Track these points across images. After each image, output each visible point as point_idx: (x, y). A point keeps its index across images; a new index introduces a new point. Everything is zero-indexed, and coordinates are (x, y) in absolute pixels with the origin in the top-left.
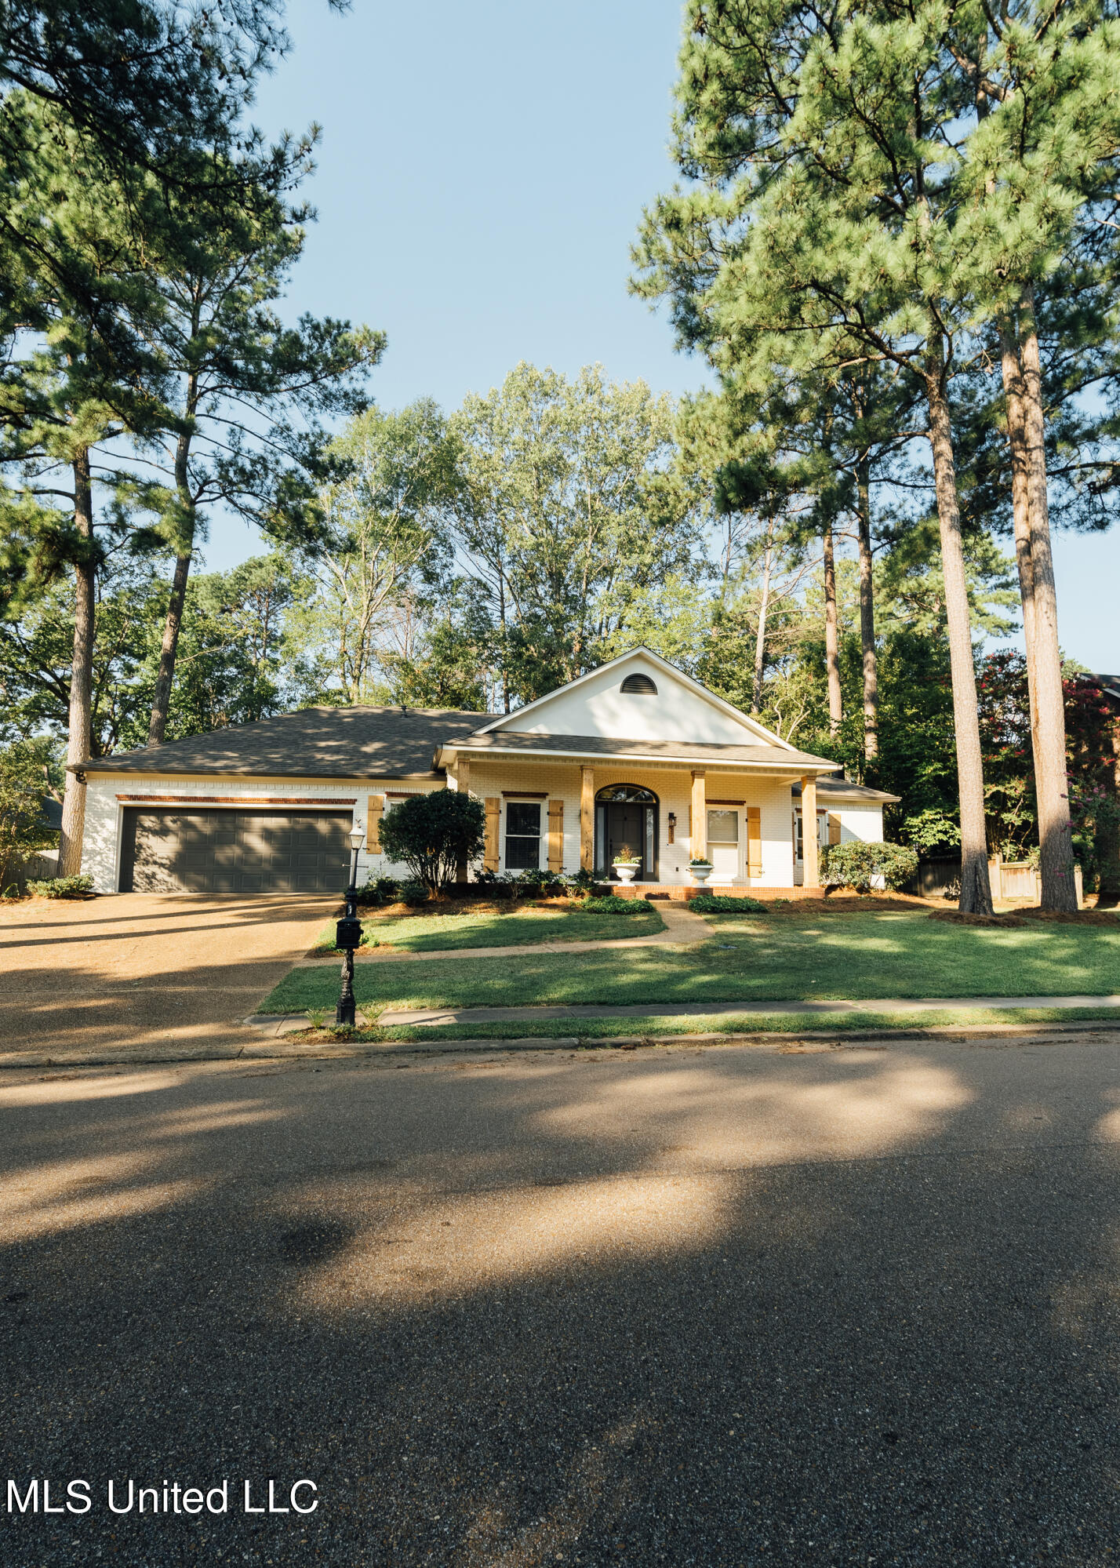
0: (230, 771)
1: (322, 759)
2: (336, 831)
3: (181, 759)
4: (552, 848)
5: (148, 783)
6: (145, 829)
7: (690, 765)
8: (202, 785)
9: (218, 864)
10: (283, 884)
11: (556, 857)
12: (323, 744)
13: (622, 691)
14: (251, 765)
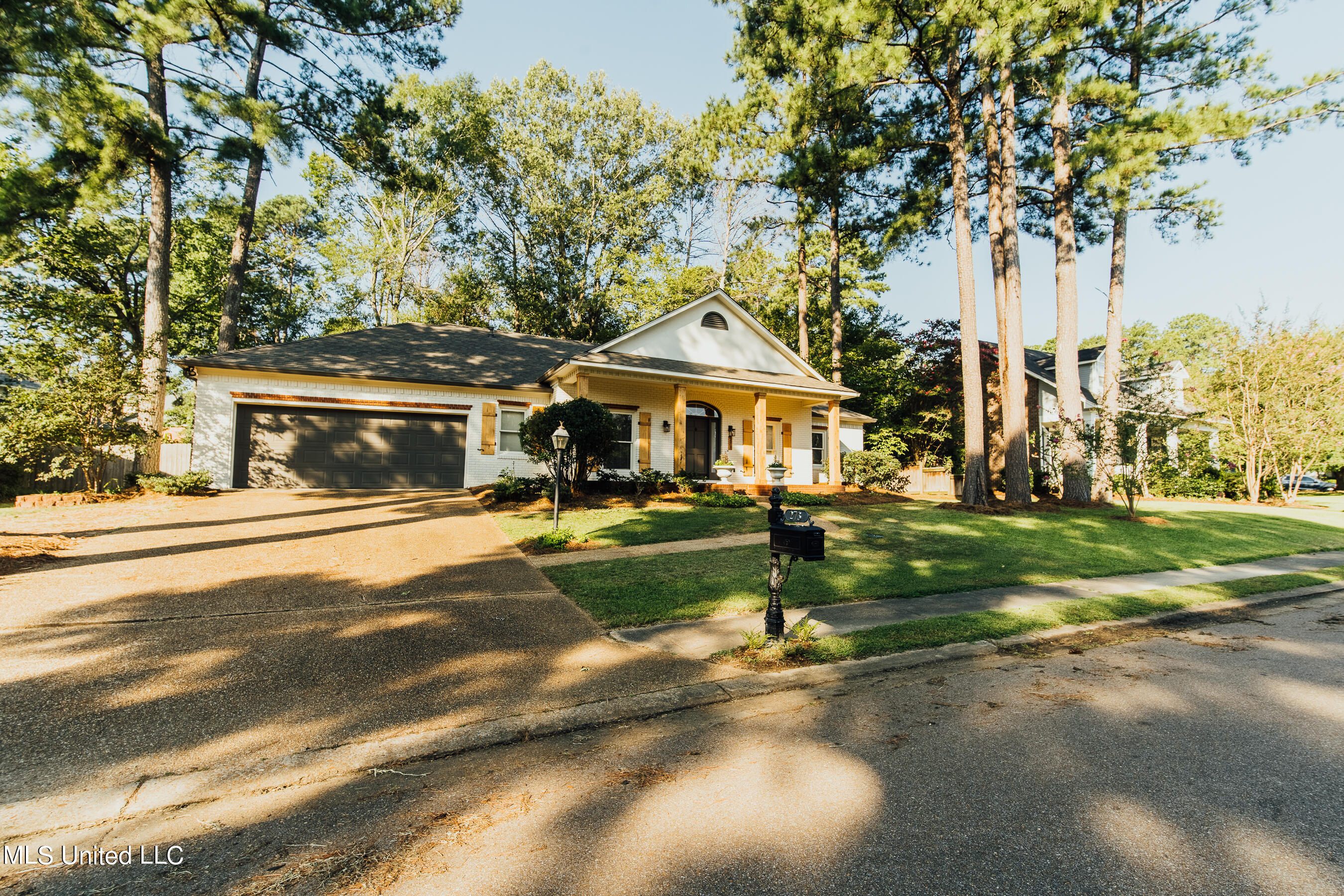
0: (352, 374)
1: (436, 368)
2: (450, 431)
3: (298, 360)
4: (642, 450)
5: (265, 382)
6: (259, 425)
7: (757, 388)
8: (322, 386)
9: (338, 460)
10: (401, 479)
11: (644, 459)
12: (430, 355)
13: (703, 325)
14: (371, 369)
